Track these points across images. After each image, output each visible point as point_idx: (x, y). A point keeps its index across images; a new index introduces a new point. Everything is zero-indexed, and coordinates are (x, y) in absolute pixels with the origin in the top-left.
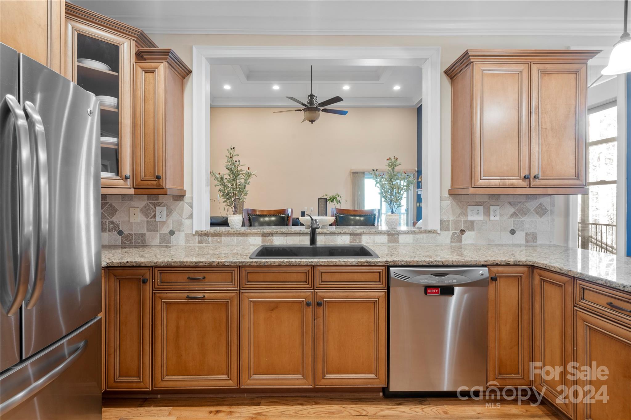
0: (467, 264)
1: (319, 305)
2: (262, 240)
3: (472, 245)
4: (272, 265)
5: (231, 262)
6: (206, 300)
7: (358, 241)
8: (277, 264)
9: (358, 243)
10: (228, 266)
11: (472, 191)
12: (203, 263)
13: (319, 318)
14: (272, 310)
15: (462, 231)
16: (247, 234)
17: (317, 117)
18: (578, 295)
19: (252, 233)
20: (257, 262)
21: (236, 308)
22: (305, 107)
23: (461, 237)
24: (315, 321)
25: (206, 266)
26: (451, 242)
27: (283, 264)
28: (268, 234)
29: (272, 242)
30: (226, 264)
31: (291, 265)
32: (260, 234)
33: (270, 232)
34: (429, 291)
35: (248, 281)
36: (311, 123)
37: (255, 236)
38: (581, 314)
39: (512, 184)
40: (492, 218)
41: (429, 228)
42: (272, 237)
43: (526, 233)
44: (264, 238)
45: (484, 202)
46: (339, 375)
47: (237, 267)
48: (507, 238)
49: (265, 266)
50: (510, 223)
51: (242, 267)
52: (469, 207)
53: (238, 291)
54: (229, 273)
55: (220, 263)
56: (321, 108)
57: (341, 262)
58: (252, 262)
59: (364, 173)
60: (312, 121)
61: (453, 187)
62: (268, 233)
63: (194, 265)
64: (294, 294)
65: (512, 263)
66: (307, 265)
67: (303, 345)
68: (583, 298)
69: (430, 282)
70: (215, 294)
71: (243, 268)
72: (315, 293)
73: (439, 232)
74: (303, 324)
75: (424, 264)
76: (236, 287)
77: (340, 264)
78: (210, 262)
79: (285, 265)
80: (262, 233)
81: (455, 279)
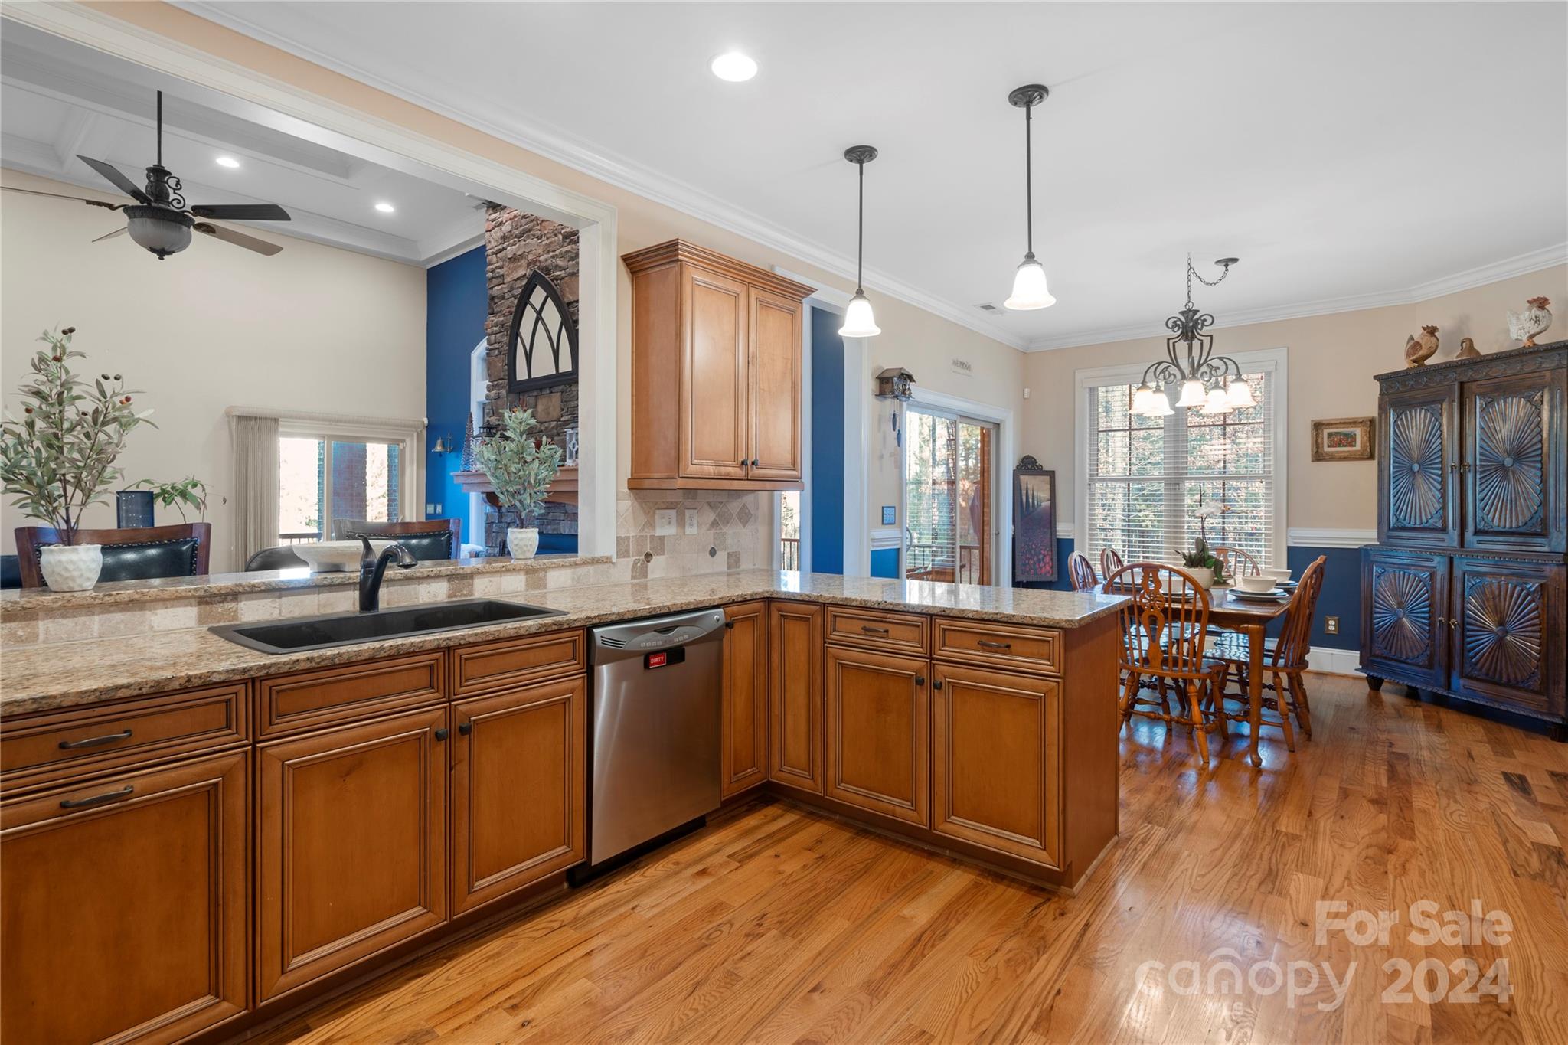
0: (700, 605)
1: (465, 731)
2: (200, 614)
3: (661, 579)
4: (354, 659)
5: (233, 670)
6: (130, 801)
7: (465, 592)
8: (366, 656)
9: (465, 595)
10: (223, 682)
11: (680, 483)
12: (133, 687)
13: (460, 761)
14: (348, 774)
15: (648, 556)
16: (145, 602)
17: (183, 244)
18: (829, 627)
19: (166, 596)
20: (310, 659)
21: (242, 794)
22: (141, 202)
23: (647, 567)
24: (453, 772)
25: (143, 695)
26: (633, 577)
27: (382, 654)
28: (221, 595)
29: (235, 618)
30: (214, 680)
31: (402, 652)
32: (193, 597)
33: (228, 590)
34: (653, 660)
35: (278, 716)
36: (156, 256)
37: (172, 607)
38: (833, 650)
39: (729, 474)
40: (688, 530)
41: (598, 554)
42: (233, 604)
43: (728, 554)
44: (208, 607)
45: (677, 503)
46: (502, 873)
47: (245, 682)
48: (707, 565)
49: (334, 667)
50: (709, 538)
51: (261, 681)
52: (657, 511)
53: (250, 747)
54: (218, 705)
55: (193, 680)
56: (198, 220)
57: (509, 631)
58: (298, 661)
59: (275, 420)
60: (162, 253)
61: (635, 475)
62: (223, 592)
63: (97, 700)
64: (406, 721)
65: (749, 598)
66: (438, 648)
67: (424, 834)
68: (835, 630)
69: (654, 644)
70: (173, 774)
71: (263, 682)
72: (453, 708)
73: (614, 560)
74: (424, 785)
75: (645, 614)
76: (244, 738)
77: (506, 636)
78: (158, 682)
79: (386, 654)
80: (201, 593)
81: (685, 633)
